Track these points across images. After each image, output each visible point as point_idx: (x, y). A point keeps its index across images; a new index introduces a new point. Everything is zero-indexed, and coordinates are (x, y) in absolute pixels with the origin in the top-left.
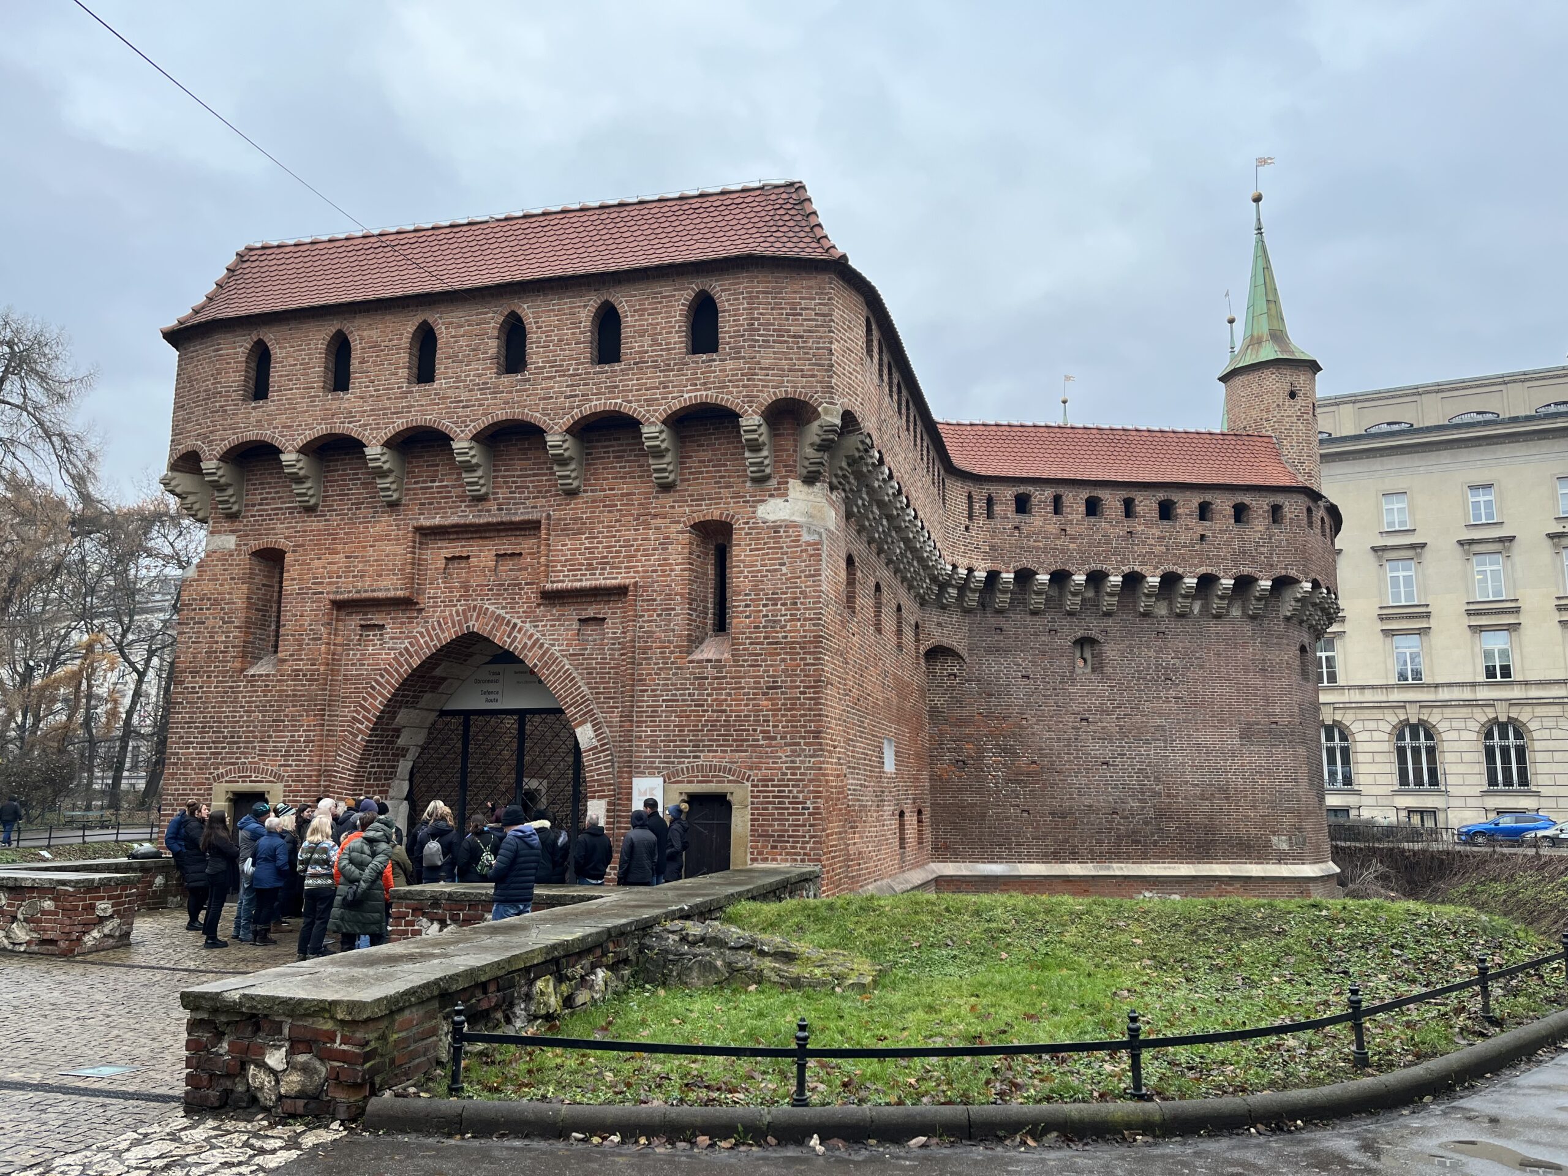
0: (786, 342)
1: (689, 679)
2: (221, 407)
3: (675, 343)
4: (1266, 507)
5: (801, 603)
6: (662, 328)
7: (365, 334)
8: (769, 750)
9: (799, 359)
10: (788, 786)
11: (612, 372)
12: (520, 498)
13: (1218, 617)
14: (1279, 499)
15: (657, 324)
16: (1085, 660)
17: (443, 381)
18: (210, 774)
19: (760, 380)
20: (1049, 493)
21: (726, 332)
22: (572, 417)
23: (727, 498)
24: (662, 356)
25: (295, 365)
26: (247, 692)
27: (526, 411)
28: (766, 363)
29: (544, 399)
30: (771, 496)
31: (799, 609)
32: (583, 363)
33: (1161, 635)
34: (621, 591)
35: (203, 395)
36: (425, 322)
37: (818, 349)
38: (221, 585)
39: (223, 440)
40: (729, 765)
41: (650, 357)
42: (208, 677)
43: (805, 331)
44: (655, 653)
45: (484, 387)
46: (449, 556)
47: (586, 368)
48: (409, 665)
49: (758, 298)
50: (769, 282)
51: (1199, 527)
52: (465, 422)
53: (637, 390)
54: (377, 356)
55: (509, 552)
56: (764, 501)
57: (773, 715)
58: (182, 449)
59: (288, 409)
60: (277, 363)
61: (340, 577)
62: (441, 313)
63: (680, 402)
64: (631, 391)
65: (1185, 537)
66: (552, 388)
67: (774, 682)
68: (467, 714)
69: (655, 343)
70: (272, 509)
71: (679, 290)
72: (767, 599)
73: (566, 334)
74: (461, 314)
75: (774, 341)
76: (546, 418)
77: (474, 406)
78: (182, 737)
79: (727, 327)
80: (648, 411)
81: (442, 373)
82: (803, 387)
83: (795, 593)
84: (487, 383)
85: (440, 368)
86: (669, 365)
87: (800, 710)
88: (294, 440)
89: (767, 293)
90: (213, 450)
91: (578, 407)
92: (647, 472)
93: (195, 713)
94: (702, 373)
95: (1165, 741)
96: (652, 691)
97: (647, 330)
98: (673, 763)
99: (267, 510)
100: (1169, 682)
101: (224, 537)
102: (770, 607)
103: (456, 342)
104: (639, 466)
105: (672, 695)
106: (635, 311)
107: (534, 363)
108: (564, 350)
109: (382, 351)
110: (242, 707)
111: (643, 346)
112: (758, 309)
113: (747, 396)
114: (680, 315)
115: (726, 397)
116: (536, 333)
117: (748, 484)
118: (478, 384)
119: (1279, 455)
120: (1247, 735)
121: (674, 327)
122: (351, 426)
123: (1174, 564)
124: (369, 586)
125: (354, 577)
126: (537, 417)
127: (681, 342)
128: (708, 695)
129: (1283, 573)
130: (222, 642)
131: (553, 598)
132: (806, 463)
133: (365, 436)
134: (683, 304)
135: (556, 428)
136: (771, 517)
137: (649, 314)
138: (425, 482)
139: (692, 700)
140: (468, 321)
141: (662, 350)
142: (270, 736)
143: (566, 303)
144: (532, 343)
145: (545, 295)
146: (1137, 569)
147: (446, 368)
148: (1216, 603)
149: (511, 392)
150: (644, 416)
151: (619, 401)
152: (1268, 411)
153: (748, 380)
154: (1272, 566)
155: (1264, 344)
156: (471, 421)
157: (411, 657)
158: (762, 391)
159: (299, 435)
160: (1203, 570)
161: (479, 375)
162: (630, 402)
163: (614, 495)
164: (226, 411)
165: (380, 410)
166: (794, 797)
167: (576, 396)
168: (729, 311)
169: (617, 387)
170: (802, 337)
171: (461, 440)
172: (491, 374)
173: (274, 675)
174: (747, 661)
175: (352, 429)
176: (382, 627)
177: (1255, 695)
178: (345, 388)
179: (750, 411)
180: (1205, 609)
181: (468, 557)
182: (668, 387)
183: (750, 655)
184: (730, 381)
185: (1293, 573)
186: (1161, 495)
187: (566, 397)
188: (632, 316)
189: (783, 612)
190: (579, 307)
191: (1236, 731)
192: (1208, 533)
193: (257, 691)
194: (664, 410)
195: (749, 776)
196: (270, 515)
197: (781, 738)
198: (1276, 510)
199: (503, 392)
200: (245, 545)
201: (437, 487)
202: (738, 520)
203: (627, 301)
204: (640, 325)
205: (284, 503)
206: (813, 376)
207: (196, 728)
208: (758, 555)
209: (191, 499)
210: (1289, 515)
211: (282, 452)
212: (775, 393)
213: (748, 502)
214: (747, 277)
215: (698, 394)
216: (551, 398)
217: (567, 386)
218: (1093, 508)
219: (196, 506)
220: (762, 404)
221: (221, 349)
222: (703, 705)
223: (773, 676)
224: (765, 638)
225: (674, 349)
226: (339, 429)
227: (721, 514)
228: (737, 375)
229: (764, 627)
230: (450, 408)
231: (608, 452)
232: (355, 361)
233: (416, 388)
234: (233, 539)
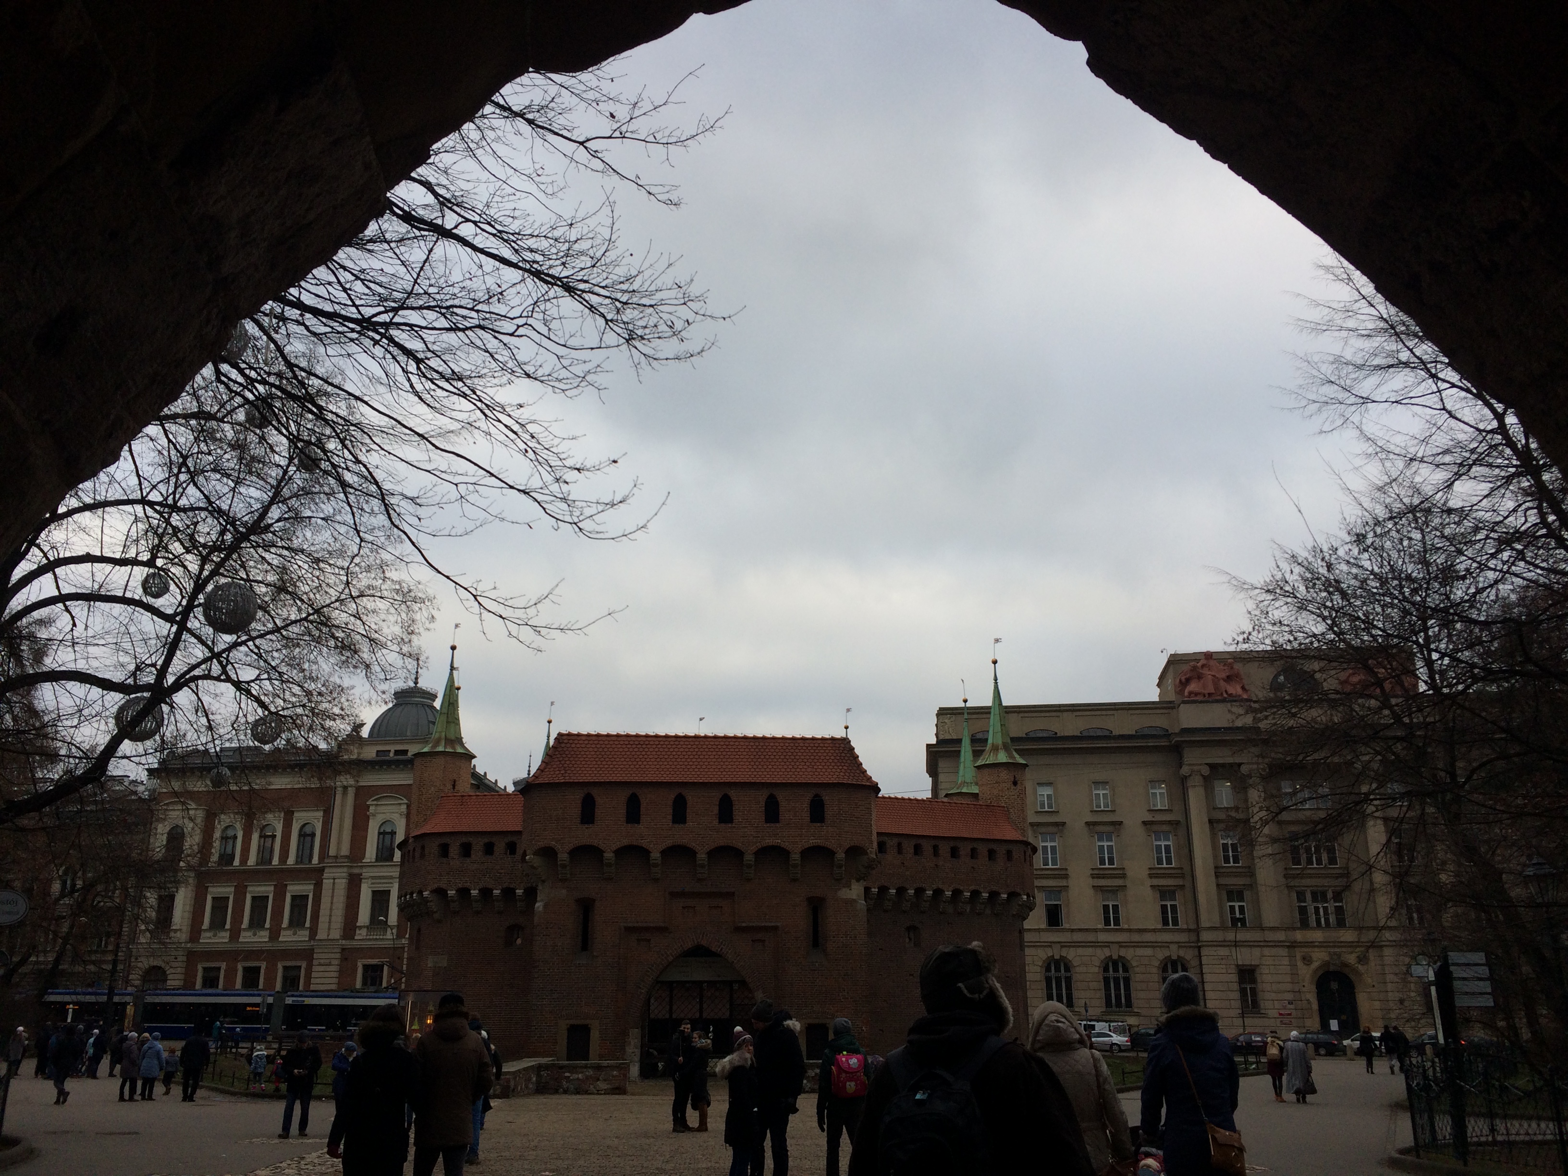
1: (808, 970)
2: (567, 825)
3: (805, 817)
4: (1004, 852)
5: (859, 937)
6: (799, 809)
7: (648, 798)
8: (846, 1004)
9: (859, 828)
11: (775, 827)
12: (722, 880)
13: (980, 914)
14: (1011, 847)
15: (797, 807)
16: (910, 939)
17: (691, 824)
18: (557, 1015)
19: (843, 837)
20: (895, 841)
21: (828, 814)
22: (757, 846)
23: (823, 887)
24: (799, 822)
25: (609, 808)
26: (576, 972)
27: (734, 842)
28: (845, 830)
29: (743, 837)
30: (844, 886)
31: (857, 940)
32: (761, 822)
34: (776, 928)
35: (554, 818)
36: (680, 794)
37: (867, 824)
38: (559, 916)
39: (570, 843)
40: (827, 1011)
41: (793, 822)
42: (553, 964)
43: (861, 816)
44: (791, 958)
45: (712, 828)
46: (684, 906)
47: (763, 824)
48: (670, 959)
50: (846, 793)
51: (971, 863)
52: (703, 844)
53: (788, 837)
54: (655, 808)
55: (716, 906)
56: (841, 889)
57: (847, 988)
58: (542, 845)
59: (606, 830)
60: (599, 805)
61: (628, 915)
62: (689, 792)
63: (808, 844)
64: (785, 837)
65: (964, 869)
66: (746, 832)
67: (847, 973)
68: (671, 982)
69: (795, 815)
70: (588, 878)
71: (805, 795)
72: (843, 935)
73: (753, 807)
74: (700, 794)
75: (849, 820)
76: (744, 846)
77: (707, 837)
78: (539, 996)
79: (830, 812)
80: (794, 847)
81: (690, 820)
82: (861, 841)
83: (856, 932)
84: (714, 827)
85: (689, 817)
86: (803, 826)
88: (610, 846)
89: (846, 798)
90: (564, 847)
91: (760, 842)
92: (787, 874)
94: (818, 832)
96: (790, 975)
97: (791, 810)
99: (585, 878)
102: (844, 938)
103: (697, 805)
104: (781, 868)
105: (800, 978)
106: (786, 800)
107: (737, 819)
108: (752, 815)
109: (658, 805)
110: (573, 980)
111: (790, 817)
112: (841, 804)
113: (838, 844)
114: (807, 804)
115: (829, 844)
116: (738, 805)
117: (832, 882)
118: (709, 827)
119: (1009, 818)
121: (804, 809)
122: (642, 841)
123: (959, 884)
124: (644, 920)
125: (635, 915)
126: (739, 845)
127: (807, 817)
128: (817, 978)
129: (1013, 890)
131: (739, 930)
132: (859, 874)
133: (650, 847)
134: (808, 801)
135: (749, 851)
136: (845, 896)
137: (793, 803)
138: (672, 869)
139: (809, 980)
140: (703, 798)
141: (799, 819)
142: (591, 995)
143: (752, 795)
144: (735, 810)
145: (742, 790)
146: (941, 886)
147: (692, 817)
148: (978, 906)
149: (726, 832)
150: (791, 849)
151: (780, 841)
152: (1003, 791)
153: (838, 836)
154: (1007, 885)
156: (706, 844)
157: (668, 955)
158: (844, 842)
159: (613, 844)
160: (973, 888)
161: (710, 823)
162: (784, 842)
163: (770, 882)
164: (570, 828)
165: (658, 835)
167: (758, 837)
168: (830, 805)
169: (778, 834)
170: (860, 818)
171: (701, 853)
172: (716, 822)
173: (590, 964)
174: (834, 962)
175: (644, 843)
176: (649, 940)
178: (638, 822)
179: (839, 851)
180: (972, 910)
181: (694, 908)
182: (802, 837)
183: (835, 960)
184: (831, 837)
186: (952, 844)
187: (754, 837)
188: (784, 802)
189: (850, 941)
190: (757, 798)
192: (976, 866)
193: (582, 972)
194: (801, 847)
196: (587, 882)
197: (851, 998)
198: (1009, 853)
199: (722, 832)
200: (571, 895)
201: (679, 872)
202: (829, 897)
203: (781, 798)
204: (788, 807)
205: (596, 876)
206: (865, 836)
208: (839, 914)
210: (1015, 857)
211: (604, 852)
212: (849, 843)
213: (833, 889)
214: (837, 790)
215: (816, 841)
216: (746, 837)
217: (754, 832)
218: (918, 849)
220: (844, 848)
221: (567, 796)
223: (846, 970)
224: (842, 952)
225: (805, 819)
226: (635, 843)
227: (821, 894)
228: (834, 834)
229: (841, 947)
230: (695, 837)
231: (766, 861)
232: (643, 809)
233: (676, 826)
234: (564, 891)
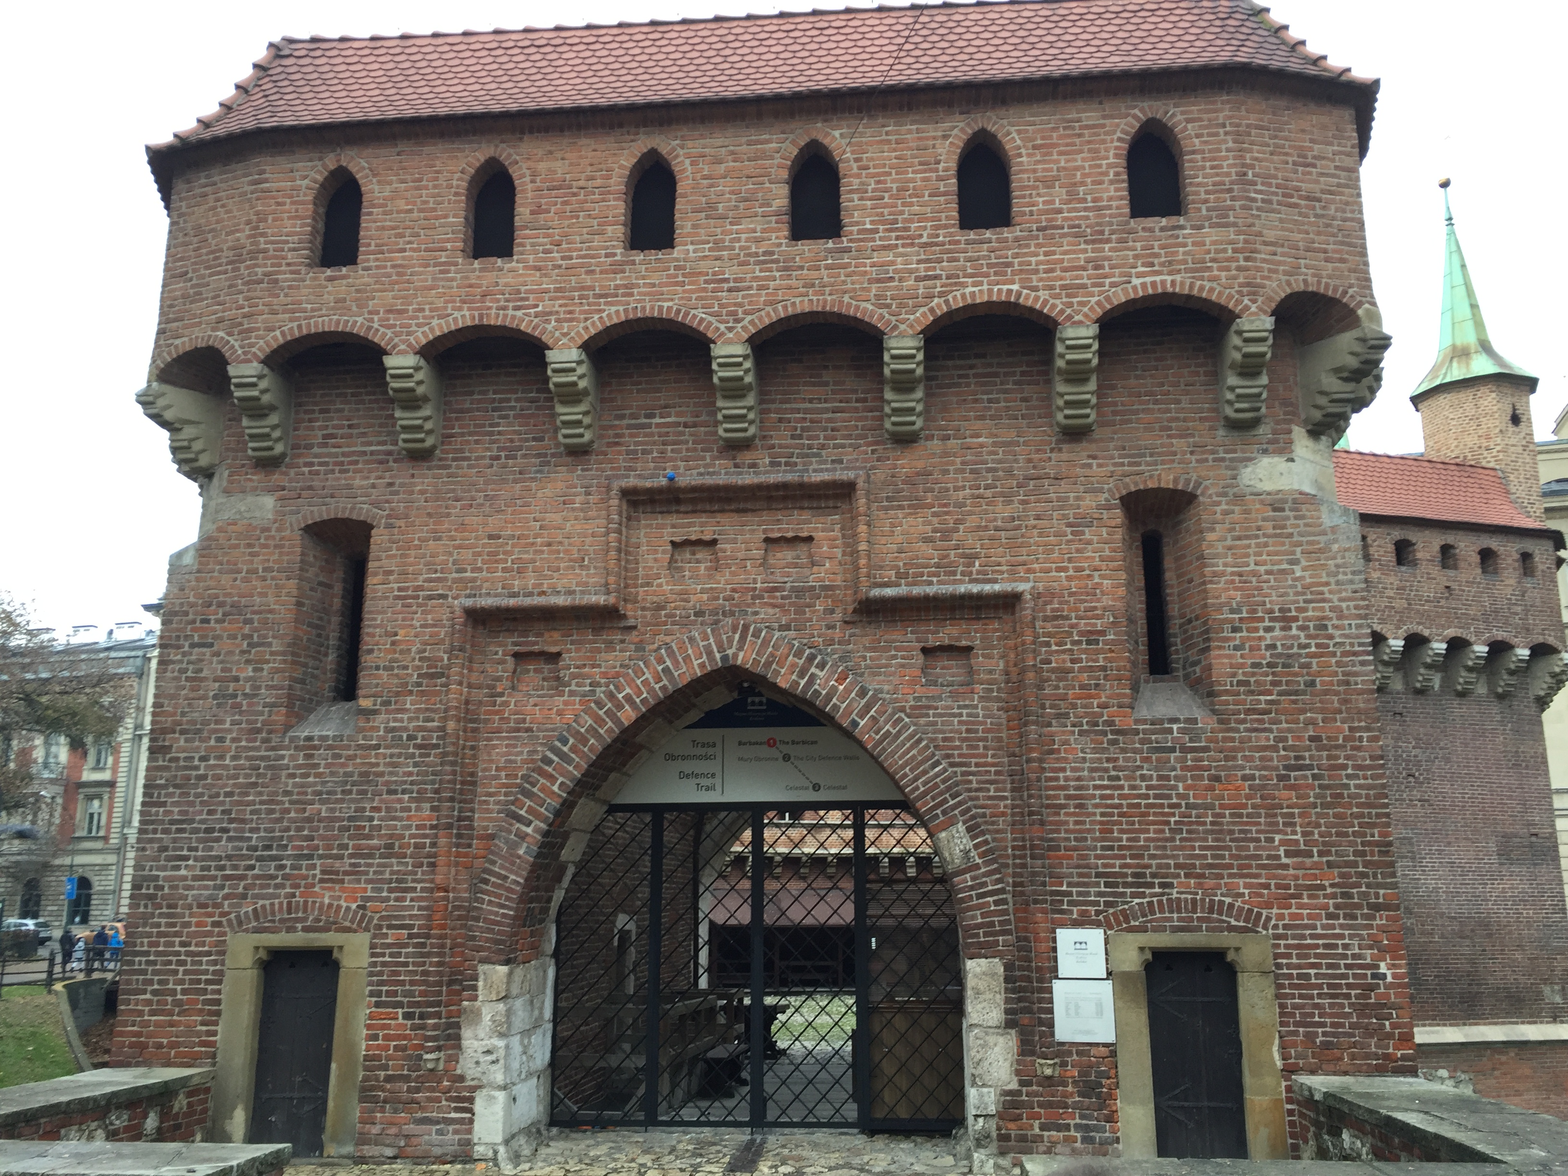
0: (1296, 206)
1: (1141, 751)
2: (265, 274)
3: (1110, 199)
4: (1517, 556)
5: (1335, 627)
6: (1084, 175)
7: (542, 166)
8: (1300, 873)
9: (1319, 233)
10: (1341, 937)
11: (998, 241)
12: (810, 447)
13: (1462, 695)
14: (1529, 545)
15: (1077, 169)
17: (691, 248)
18: (223, 914)
19: (1264, 261)
21: (1199, 185)
22: (932, 310)
23: (1184, 453)
24: (1087, 218)
25: (410, 211)
26: (299, 767)
27: (846, 299)
28: (1270, 235)
29: (879, 281)
30: (1265, 452)
31: (1331, 637)
32: (946, 227)
33: (1398, 717)
34: (1009, 602)
35: (228, 254)
36: (651, 150)
37: (1344, 220)
38: (246, 580)
39: (273, 330)
40: (1228, 900)
41: (1065, 219)
42: (220, 740)
43: (1323, 191)
44: (1074, 706)
45: (767, 259)
46: (677, 539)
47: (951, 235)
48: (617, 721)
49: (1249, 135)
50: (1263, 112)
51: (1442, 577)
52: (734, 313)
53: (1046, 271)
54: (565, 203)
55: (790, 534)
56: (1250, 459)
57: (1301, 815)
58: (183, 344)
59: (397, 283)
60: (374, 206)
61: (480, 570)
62: (683, 138)
63: (1125, 290)
64: (1036, 272)
65: (1429, 590)
66: (893, 263)
67: (1297, 758)
68: (658, 810)
69: (1072, 196)
70: (344, 454)
71: (1112, 117)
72: (1272, 620)
73: (913, 180)
74: (719, 142)
75: (1279, 203)
76: (884, 312)
77: (750, 288)
78: (166, 849)
79: (1198, 178)
80: (1070, 305)
81: (689, 235)
82: (1330, 277)
83: (1322, 609)
84: (772, 253)
85: (683, 225)
86: (1102, 232)
87: (1350, 806)
88: (409, 334)
89: (1261, 128)
90: (252, 345)
91: (941, 295)
92: (1048, 411)
93: (192, 804)
94: (1162, 247)
95: (1413, 859)
96: (1073, 770)
97: (1057, 179)
98: (1123, 894)
99: (336, 455)
100: (1411, 779)
101: (250, 499)
102: (1277, 633)
103: (711, 186)
104: (1024, 400)
105: (1110, 778)
106: (1035, 147)
107: (857, 223)
108: (911, 204)
109: (575, 195)
110: (287, 793)
111: (1052, 202)
112: (1251, 151)
113: (1248, 285)
114: (1116, 156)
115: (1208, 285)
116: (858, 176)
117: (1221, 432)
118: (756, 254)
119: (1508, 492)
120: (1505, 853)
121: (1106, 174)
122: (519, 313)
123: (1419, 623)
124: (535, 586)
125: (504, 570)
126: (865, 311)
127: (1121, 198)
128: (1176, 778)
129: (1541, 639)
130: (248, 679)
131: (874, 612)
132: (1323, 401)
133: (548, 331)
134: (1120, 139)
135: (902, 327)
136: (1267, 486)
137: (1061, 153)
138: (634, 416)
139: (1148, 788)
140: (733, 153)
141: (1086, 209)
142: (345, 847)
143: (910, 132)
144: (851, 192)
145: (871, 117)
146: (1379, 627)
147: (694, 226)
148: (1463, 676)
149: (818, 269)
150: (1062, 312)
151: (1015, 287)
152: (1488, 438)
153: (1247, 259)
154: (1528, 630)
155: (1474, 356)
156: (746, 313)
157: (620, 707)
158: (1268, 278)
159: (419, 325)
160: (1451, 632)
161: (757, 241)
162: (1035, 289)
163: (982, 446)
164: (276, 281)
165: (574, 289)
166: (1354, 956)
167: (936, 277)
168: (1203, 152)
169: (1009, 265)
170: (1319, 200)
171: (729, 342)
172: (779, 237)
173: (350, 738)
174: (1244, 721)
175: (524, 320)
176: (555, 657)
177: (1510, 798)
178: (505, 251)
179: (1254, 309)
180: (1447, 683)
181: (714, 542)
182: (1102, 267)
183: (1248, 712)
184: (1213, 260)
185: (1551, 641)
186: (1397, 534)
187: (918, 279)
188: (1029, 155)
189: (1303, 640)
190: (934, 138)
191: (1493, 847)
192: (1454, 586)
193: (317, 766)
194: (1098, 303)
195: (1269, 919)
196: (342, 463)
197: (1321, 854)
198: (1526, 557)
199: (801, 268)
200: (292, 513)
201: (658, 425)
202: (1206, 488)
203: (1019, 132)
204: (1044, 170)
205: (370, 444)
206: (1343, 261)
207: (196, 831)
208: (1249, 546)
209: (188, 432)
210: (1541, 567)
211: (386, 353)
212: (1289, 283)
213: (1223, 460)
214: (1228, 102)
215: (1158, 279)
216: (892, 279)
217: (919, 262)
219: (197, 446)
220: (1270, 299)
221: (266, 181)
222: (1169, 797)
223: (1293, 748)
224: (1274, 683)
225: (1109, 207)
226: (494, 318)
227: (1176, 480)
228: (1225, 251)
229: (1269, 665)
230: (705, 290)
231: (966, 376)
232: (522, 212)
233: (639, 256)
234: (269, 502)
